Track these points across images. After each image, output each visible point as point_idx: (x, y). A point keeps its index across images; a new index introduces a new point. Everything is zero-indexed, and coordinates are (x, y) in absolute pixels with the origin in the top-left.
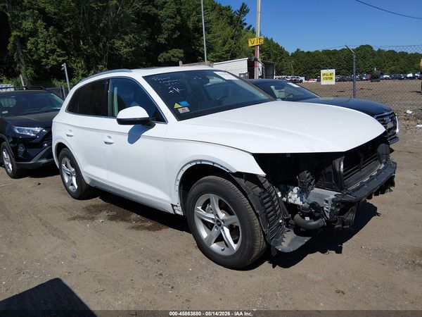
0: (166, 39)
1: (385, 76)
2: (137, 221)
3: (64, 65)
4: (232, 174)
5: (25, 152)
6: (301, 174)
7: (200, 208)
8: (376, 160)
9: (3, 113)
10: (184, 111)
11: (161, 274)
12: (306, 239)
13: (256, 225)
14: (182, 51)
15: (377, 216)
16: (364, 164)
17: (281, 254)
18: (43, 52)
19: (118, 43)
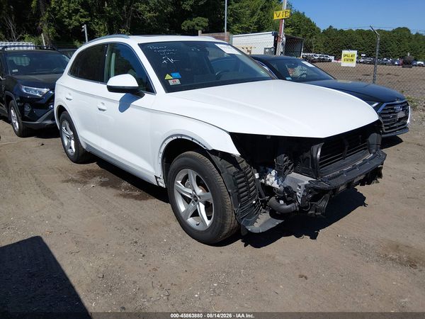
0: (191, 6)
1: (418, 63)
2: (126, 189)
3: (84, 27)
4: (209, 151)
5: (32, 111)
6: (279, 158)
7: (179, 182)
8: (365, 149)
9: (14, 71)
10: (175, 83)
11: (136, 242)
12: (278, 222)
13: (228, 204)
14: (207, 20)
15: (363, 207)
16: (348, 153)
17: (250, 234)
18: (66, 11)
19: (142, 7)
